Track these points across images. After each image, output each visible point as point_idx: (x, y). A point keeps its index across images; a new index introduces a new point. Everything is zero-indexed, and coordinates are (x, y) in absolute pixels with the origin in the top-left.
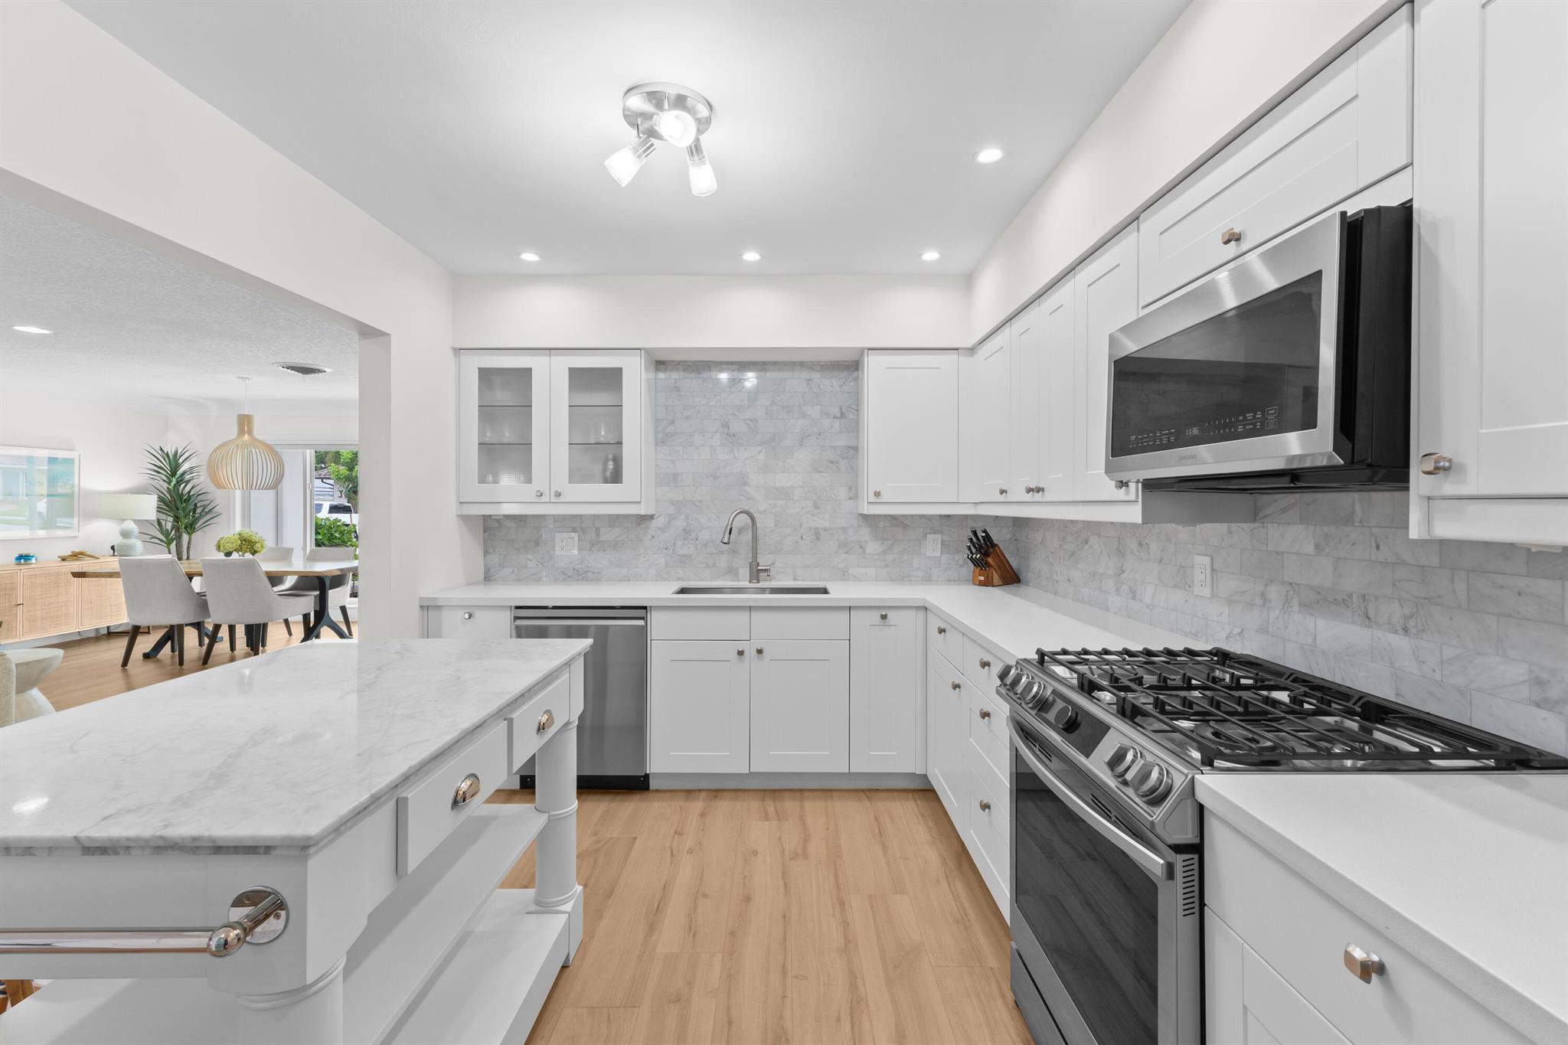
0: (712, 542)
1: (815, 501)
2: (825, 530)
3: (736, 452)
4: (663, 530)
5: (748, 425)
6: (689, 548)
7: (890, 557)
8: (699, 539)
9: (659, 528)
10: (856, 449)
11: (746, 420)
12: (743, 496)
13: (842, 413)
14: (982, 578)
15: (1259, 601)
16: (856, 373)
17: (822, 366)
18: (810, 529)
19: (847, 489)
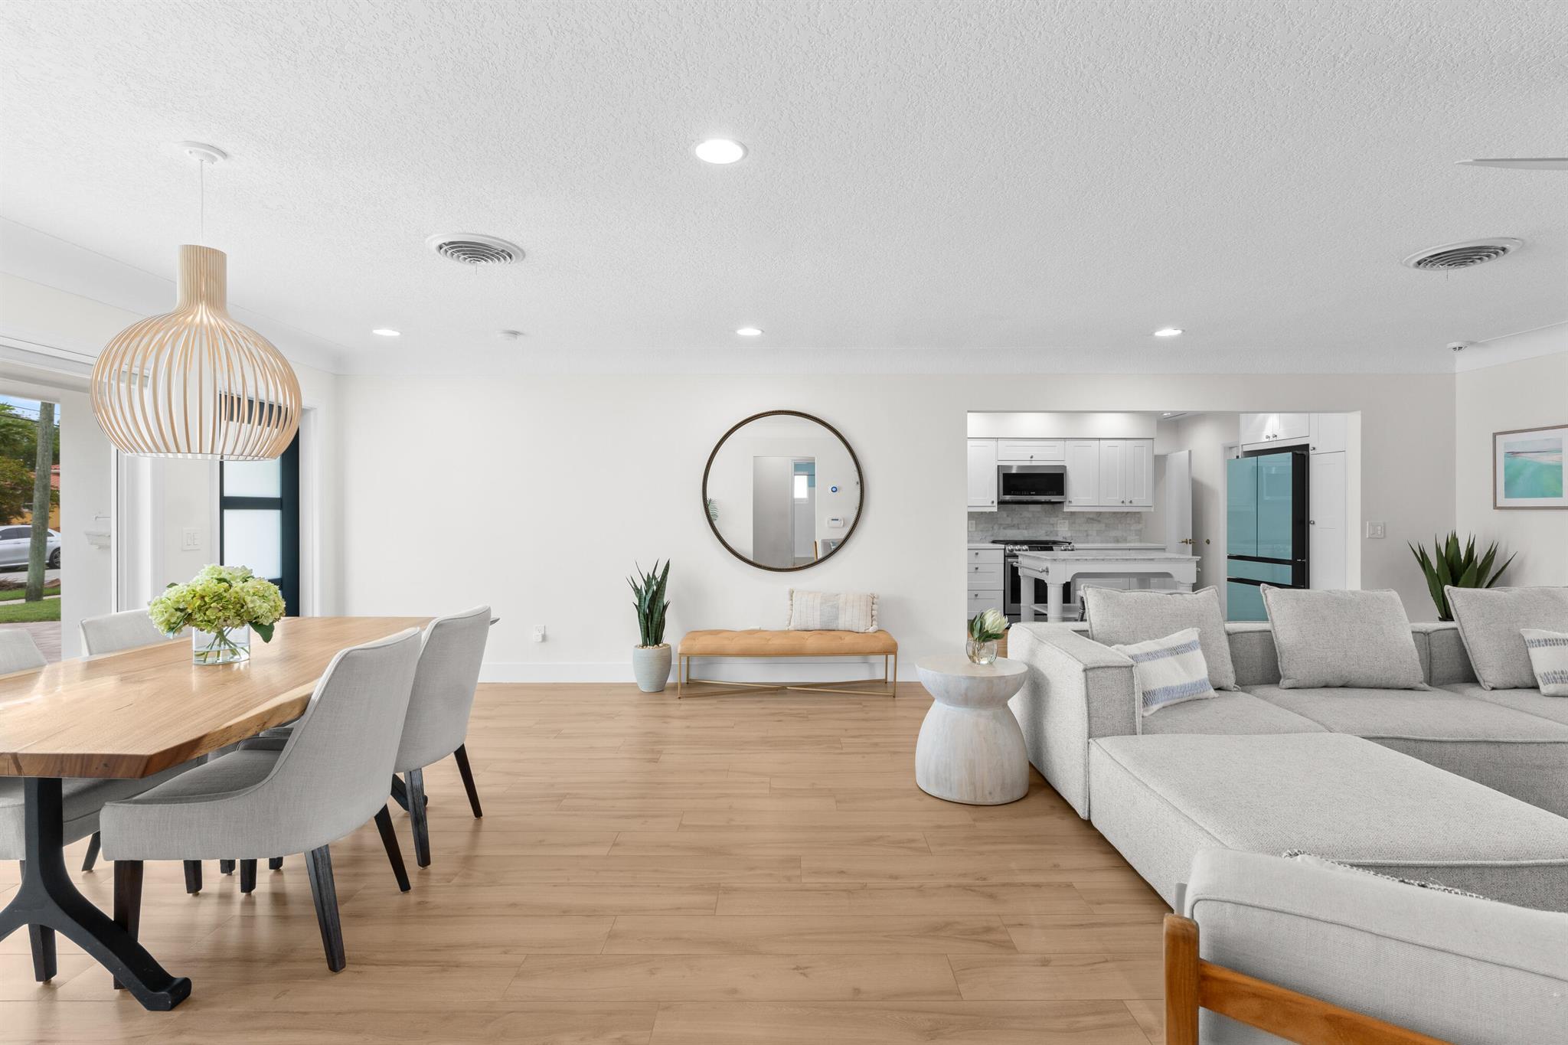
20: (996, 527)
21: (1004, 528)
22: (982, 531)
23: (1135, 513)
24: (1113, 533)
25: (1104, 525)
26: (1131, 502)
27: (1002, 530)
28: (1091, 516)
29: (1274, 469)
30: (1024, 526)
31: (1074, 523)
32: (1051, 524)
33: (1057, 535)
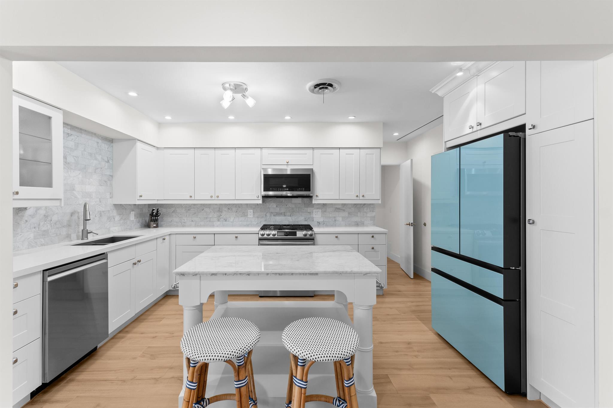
0: (59, 221)
1: (100, 199)
2: (103, 212)
3: (70, 173)
4: (32, 216)
5: (75, 159)
6: (47, 226)
7: (122, 221)
8: (52, 220)
9: (30, 215)
10: (112, 176)
11: (74, 156)
12: (73, 196)
13: (108, 160)
14: (155, 226)
16: (112, 144)
17: (102, 137)
18: (98, 211)
19: (109, 193)
20: (268, 215)
21: (274, 215)
22: (258, 217)
23: (370, 204)
24: (355, 219)
25: (347, 213)
26: (363, 196)
27: (273, 217)
28: (338, 207)
29: (473, 170)
30: (289, 214)
31: (325, 211)
32: (309, 212)
33: (313, 221)
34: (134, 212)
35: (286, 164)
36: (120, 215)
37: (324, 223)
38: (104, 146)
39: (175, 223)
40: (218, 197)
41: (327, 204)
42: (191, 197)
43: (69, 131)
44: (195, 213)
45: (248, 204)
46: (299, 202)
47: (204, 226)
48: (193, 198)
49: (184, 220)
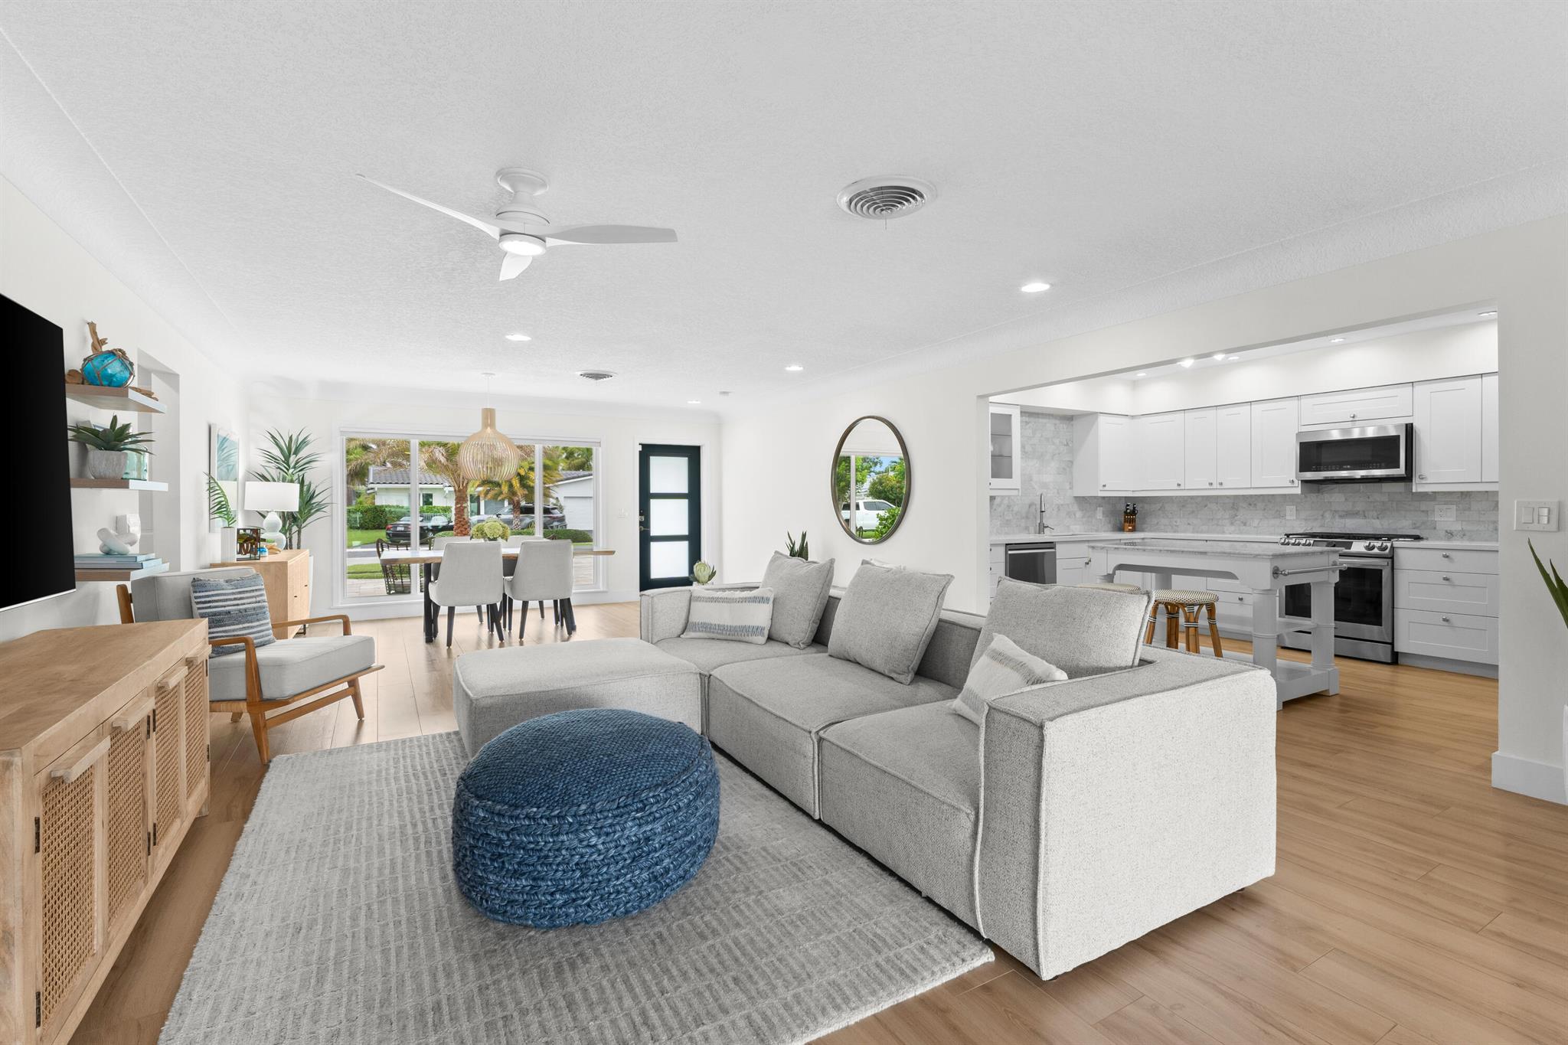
0: (1019, 512)
1: (1059, 489)
2: (1061, 504)
3: (1029, 462)
5: (1032, 447)
7: (1084, 519)
9: (1000, 502)
10: (1072, 462)
11: (1031, 444)
12: (1030, 486)
13: (1067, 443)
14: (1130, 528)
15: (1321, 517)
16: (1071, 423)
18: (1057, 503)
19: (1069, 482)
20: (1327, 515)
22: (1306, 520)
30: (1375, 514)
32: (1423, 511)
33: (1435, 528)
34: (1101, 508)
35: (1352, 419)
36: (1083, 510)
37: (1464, 535)
38: (1063, 427)
39: (1162, 527)
40: (1221, 484)
41: (1472, 492)
42: (1179, 485)
43: (1027, 419)
44: (1193, 512)
45: (1285, 495)
46: (1398, 491)
47: (1208, 532)
48: (1182, 487)
49: (1176, 522)
